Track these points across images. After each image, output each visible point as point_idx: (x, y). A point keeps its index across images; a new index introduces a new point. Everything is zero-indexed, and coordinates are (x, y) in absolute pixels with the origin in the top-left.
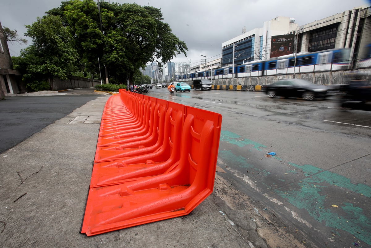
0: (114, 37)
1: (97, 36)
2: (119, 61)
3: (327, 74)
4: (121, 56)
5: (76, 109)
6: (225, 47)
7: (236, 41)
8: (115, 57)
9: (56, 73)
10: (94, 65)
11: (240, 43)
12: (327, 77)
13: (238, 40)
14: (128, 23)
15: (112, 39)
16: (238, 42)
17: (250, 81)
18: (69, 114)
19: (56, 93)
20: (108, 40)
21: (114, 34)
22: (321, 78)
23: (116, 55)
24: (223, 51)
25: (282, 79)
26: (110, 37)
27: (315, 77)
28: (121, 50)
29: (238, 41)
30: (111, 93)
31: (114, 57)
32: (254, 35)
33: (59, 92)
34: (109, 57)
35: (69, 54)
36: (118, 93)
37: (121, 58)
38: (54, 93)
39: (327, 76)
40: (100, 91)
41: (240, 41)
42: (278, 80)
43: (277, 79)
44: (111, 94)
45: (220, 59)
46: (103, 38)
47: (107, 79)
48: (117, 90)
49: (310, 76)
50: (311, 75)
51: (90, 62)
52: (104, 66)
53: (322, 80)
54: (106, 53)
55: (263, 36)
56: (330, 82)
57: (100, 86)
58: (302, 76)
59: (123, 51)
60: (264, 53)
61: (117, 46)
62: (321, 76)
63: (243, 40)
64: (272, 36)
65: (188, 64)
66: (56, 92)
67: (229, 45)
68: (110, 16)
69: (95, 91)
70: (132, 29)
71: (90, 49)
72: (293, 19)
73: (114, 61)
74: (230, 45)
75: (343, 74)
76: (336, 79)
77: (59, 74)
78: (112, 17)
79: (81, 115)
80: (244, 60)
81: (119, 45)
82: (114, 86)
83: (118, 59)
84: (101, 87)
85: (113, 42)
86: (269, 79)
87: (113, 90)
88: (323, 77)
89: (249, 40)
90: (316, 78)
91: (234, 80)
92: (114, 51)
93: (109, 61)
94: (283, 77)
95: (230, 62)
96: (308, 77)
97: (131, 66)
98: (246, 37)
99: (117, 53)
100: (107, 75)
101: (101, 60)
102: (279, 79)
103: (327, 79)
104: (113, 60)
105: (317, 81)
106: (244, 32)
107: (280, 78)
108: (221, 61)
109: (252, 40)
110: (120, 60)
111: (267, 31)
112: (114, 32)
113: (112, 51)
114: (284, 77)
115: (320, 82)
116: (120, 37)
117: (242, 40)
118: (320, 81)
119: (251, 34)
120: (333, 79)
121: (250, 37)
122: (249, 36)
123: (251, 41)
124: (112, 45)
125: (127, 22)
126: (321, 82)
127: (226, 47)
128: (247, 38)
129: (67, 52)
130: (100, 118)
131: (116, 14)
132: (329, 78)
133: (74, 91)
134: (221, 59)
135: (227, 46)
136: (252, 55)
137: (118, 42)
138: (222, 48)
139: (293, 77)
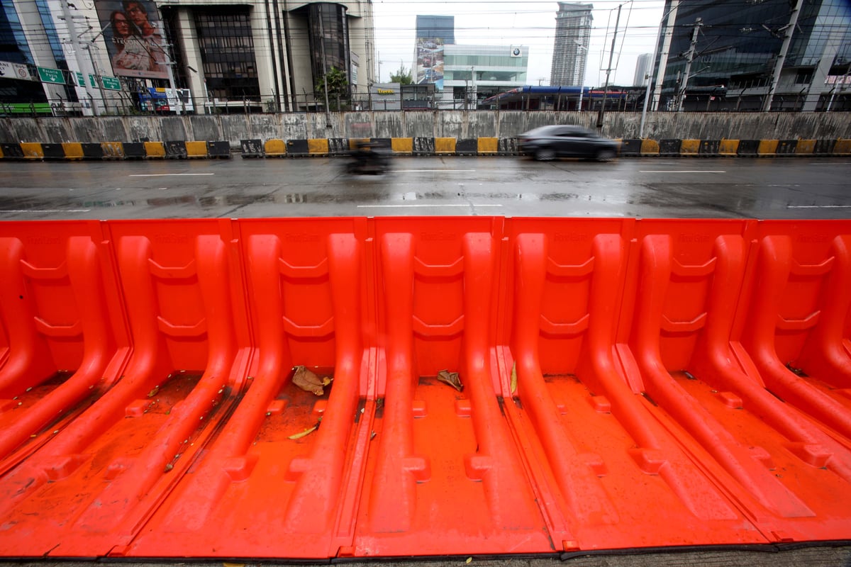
3: (397, 116)
12: (398, 122)
17: (186, 129)
22: (387, 123)
25: (297, 124)
27: (375, 120)
39: (397, 119)
42: (286, 124)
49: (364, 118)
50: (367, 116)
53: (389, 128)
56: (405, 134)
58: (348, 118)
62: (387, 120)
75: (423, 117)
76: (413, 125)
88: (390, 121)
90: (377, 122)
91: (109, 123)
94: (298, 118)
96: (360, 120)
103: (399, 126)
105: (381, 128)
107: (290, 119)
114: (302, 119)
115: (385, 131)
118: (387, 129)
120: (407, 125)
126: (387, 132)
132: (401, 123)
139: (325, 119)
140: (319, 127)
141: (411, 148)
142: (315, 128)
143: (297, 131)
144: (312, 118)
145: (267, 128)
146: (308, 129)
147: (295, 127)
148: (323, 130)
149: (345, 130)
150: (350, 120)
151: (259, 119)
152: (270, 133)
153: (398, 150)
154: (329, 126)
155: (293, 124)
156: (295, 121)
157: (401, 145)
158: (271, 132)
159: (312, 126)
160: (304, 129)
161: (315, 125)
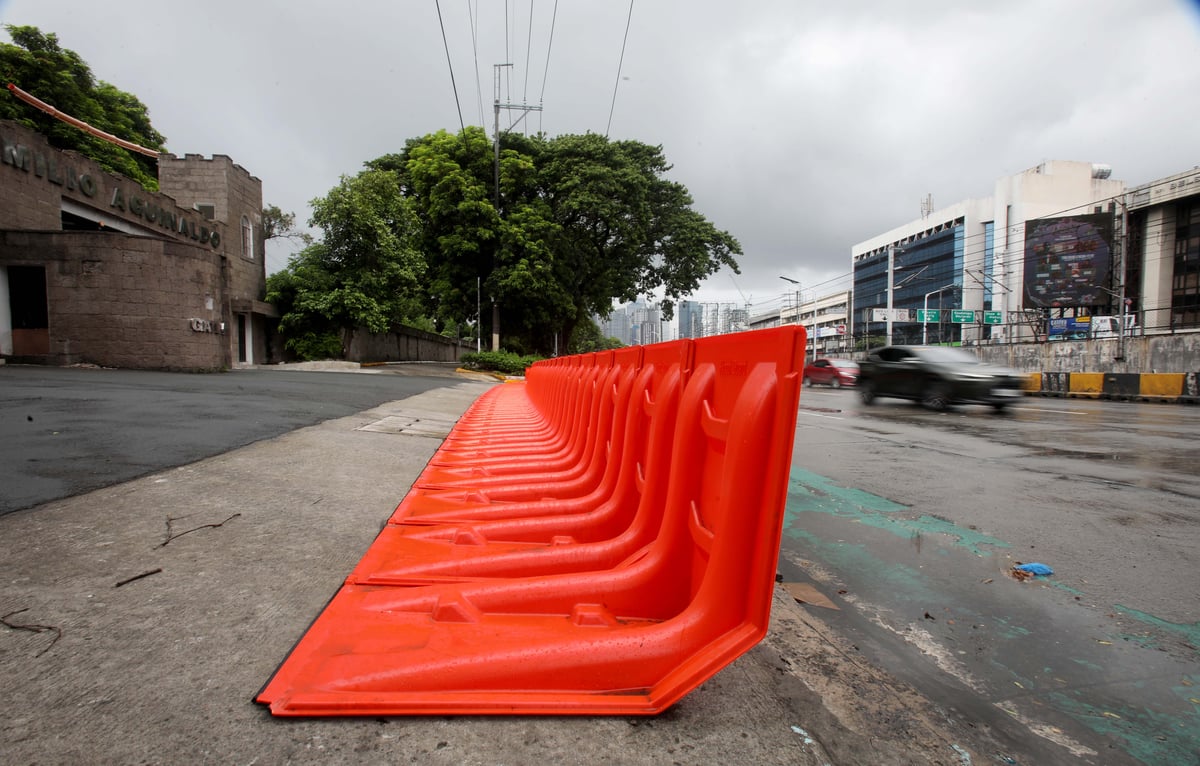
0: (526, 221)
1: (482, 219)
2: (532, 289)
4: (541, 275)
5: (390, 401)
6: (863, 256)
7: (900, 239)
8: (523, 277)
9: (363, 315)
10: (465, 299)
11: (914, 244)
13: (908, 236)
14: (569, 183)
15: (519, 227)
16: (906, 242)
18: (366, 409)
19: (354, 367)
20: (511, 231)
21: (527, 214)
23: (527, 270)
24: (858, 268)
25: (1071, 355)
26: (517, 222)
28: (543, 257)
29: (905, 239)
30: (502, 377)
31: (519, 276)
32: (960, 221)
33: (362, 367)
34: (507, 277)
35: (402, 264)
36: (523, 378)
37: (538, 281)
38: (350, 367)
40: (473, 370)
41: (912, 238)
42: (1057, 356)
43: (1052, 352)
44: (502, 380)
45: (846, 296)
46: (498, 224)
47: (496, 338)
48: (520, 370)
51: (457, 290)
52: (493, 300)
54: (501, 263)
55: (992, 222)
57: (474, 355)
58: (1156, 345)
59: (547, 261)
60: (998, 270)
61: (533, 246)
63: (924, 236)
64: (1027, 222)
65: (741, 306)
66: (355, 364)
67: (875, 251)
68: (522, 167)
69: (459, 369)
70: (581, 203)
71: (459, 254)
72: (1105, 167)
73: (518, 287)
74: (878, 252)
77: (369, 318)
78: (529, 169)
79: (399, 414)
80: (927, 295)
81: (539, 245)
82: (513, 359)
83: (532, 283)
84: (476, 360)
85: (524, 236)
86: (1021, 354)
87: (508, 370)
89: (945, 234)
92: (523, 260)
93: (505, 287)
94: (1075, 348)
95: (878, 302)
96: (1180, 349)
97: (569, 302)
98: (933, 225)
99: (531, 266)
100: (496, 325)
101: (485, 284)
102: (1061, 353)
104: (517, 284)
106: (925, 212)
107: (1062, 350)
108: (850, 298)
109: (953, 235)
110: (536, 285)
111: (1009, 207)
112: (528, 210)
113: (516, 260)
114: (1080, 349)
116: (544, 223)
117: (920, 235)
119: (953, 218)
121: (948, 224)
122: (943, 222)
123: (950, 238)
124: (520, 243)
125: (565, 181)
127: (865, 257)
128: (939, 228)
129: (398, 260)
130: (448, 427)
131: (539, 164)
133: (402, 366)
134: (850, 293)
135: (868, 254)
136: (956, 282)
137: (535, 234)
138: (854, 261)
139: (1116, 349)
140: (1104, 359)
141: (1179, 389)
142: (1097, 361)
143: (1070, 366)
144: (1094, 348)
145: (1031, 361)
146: (1087, 363)
147: (1068, 360)
148: (1111, 364)
149: (1148, 365)
150: (1161, 349)
151: (1024, 350)
152: (1034, 368)
153: (1152, 392)
154: (1120, 359)
155: (1065, 356)
156: (1069, 351)
157: (1159, 385)
158: (1036, 365)
159: (1093, 358)
160: (1080, 362)
161: (1098, 357)
